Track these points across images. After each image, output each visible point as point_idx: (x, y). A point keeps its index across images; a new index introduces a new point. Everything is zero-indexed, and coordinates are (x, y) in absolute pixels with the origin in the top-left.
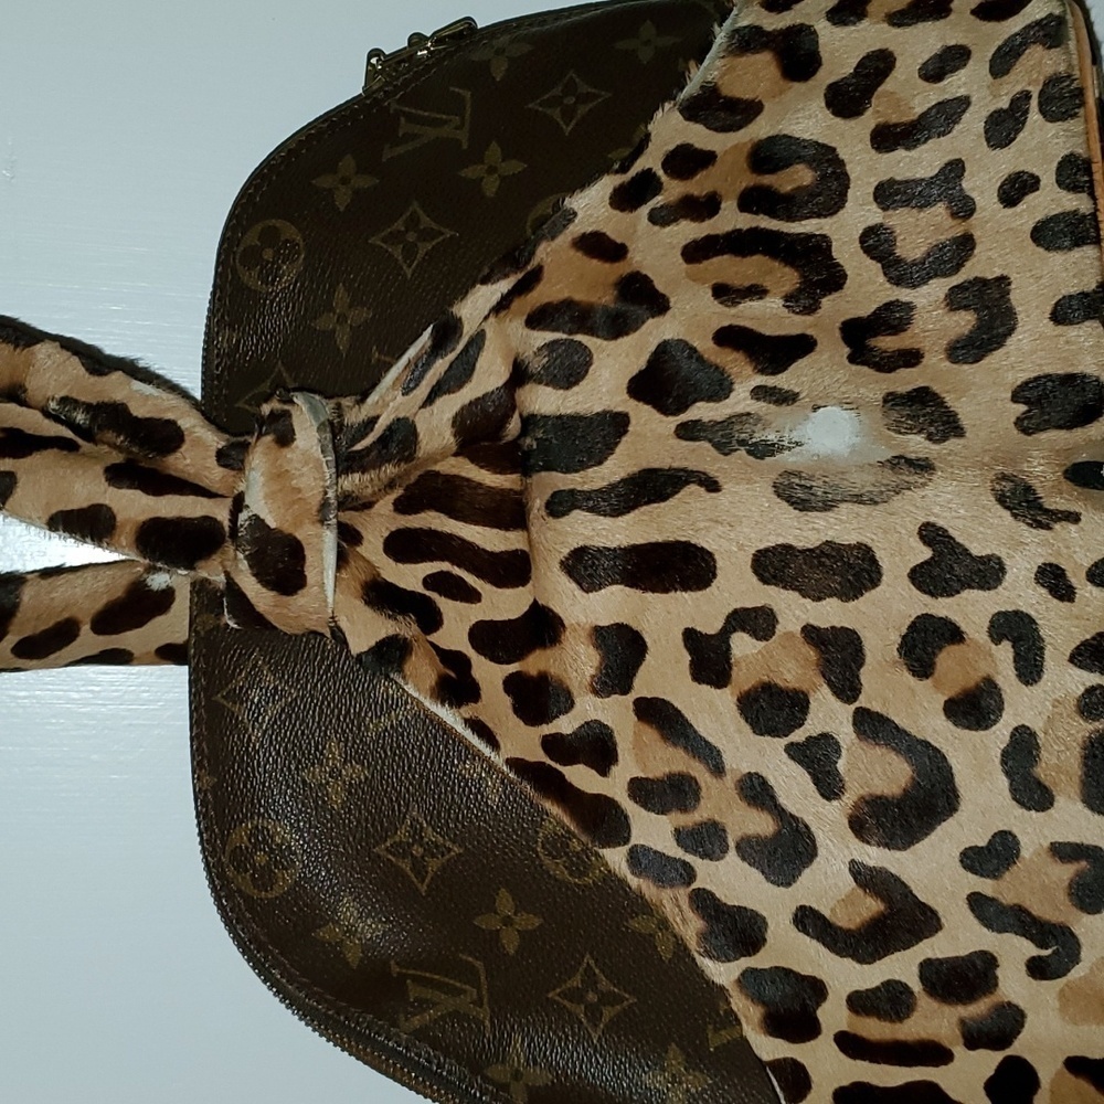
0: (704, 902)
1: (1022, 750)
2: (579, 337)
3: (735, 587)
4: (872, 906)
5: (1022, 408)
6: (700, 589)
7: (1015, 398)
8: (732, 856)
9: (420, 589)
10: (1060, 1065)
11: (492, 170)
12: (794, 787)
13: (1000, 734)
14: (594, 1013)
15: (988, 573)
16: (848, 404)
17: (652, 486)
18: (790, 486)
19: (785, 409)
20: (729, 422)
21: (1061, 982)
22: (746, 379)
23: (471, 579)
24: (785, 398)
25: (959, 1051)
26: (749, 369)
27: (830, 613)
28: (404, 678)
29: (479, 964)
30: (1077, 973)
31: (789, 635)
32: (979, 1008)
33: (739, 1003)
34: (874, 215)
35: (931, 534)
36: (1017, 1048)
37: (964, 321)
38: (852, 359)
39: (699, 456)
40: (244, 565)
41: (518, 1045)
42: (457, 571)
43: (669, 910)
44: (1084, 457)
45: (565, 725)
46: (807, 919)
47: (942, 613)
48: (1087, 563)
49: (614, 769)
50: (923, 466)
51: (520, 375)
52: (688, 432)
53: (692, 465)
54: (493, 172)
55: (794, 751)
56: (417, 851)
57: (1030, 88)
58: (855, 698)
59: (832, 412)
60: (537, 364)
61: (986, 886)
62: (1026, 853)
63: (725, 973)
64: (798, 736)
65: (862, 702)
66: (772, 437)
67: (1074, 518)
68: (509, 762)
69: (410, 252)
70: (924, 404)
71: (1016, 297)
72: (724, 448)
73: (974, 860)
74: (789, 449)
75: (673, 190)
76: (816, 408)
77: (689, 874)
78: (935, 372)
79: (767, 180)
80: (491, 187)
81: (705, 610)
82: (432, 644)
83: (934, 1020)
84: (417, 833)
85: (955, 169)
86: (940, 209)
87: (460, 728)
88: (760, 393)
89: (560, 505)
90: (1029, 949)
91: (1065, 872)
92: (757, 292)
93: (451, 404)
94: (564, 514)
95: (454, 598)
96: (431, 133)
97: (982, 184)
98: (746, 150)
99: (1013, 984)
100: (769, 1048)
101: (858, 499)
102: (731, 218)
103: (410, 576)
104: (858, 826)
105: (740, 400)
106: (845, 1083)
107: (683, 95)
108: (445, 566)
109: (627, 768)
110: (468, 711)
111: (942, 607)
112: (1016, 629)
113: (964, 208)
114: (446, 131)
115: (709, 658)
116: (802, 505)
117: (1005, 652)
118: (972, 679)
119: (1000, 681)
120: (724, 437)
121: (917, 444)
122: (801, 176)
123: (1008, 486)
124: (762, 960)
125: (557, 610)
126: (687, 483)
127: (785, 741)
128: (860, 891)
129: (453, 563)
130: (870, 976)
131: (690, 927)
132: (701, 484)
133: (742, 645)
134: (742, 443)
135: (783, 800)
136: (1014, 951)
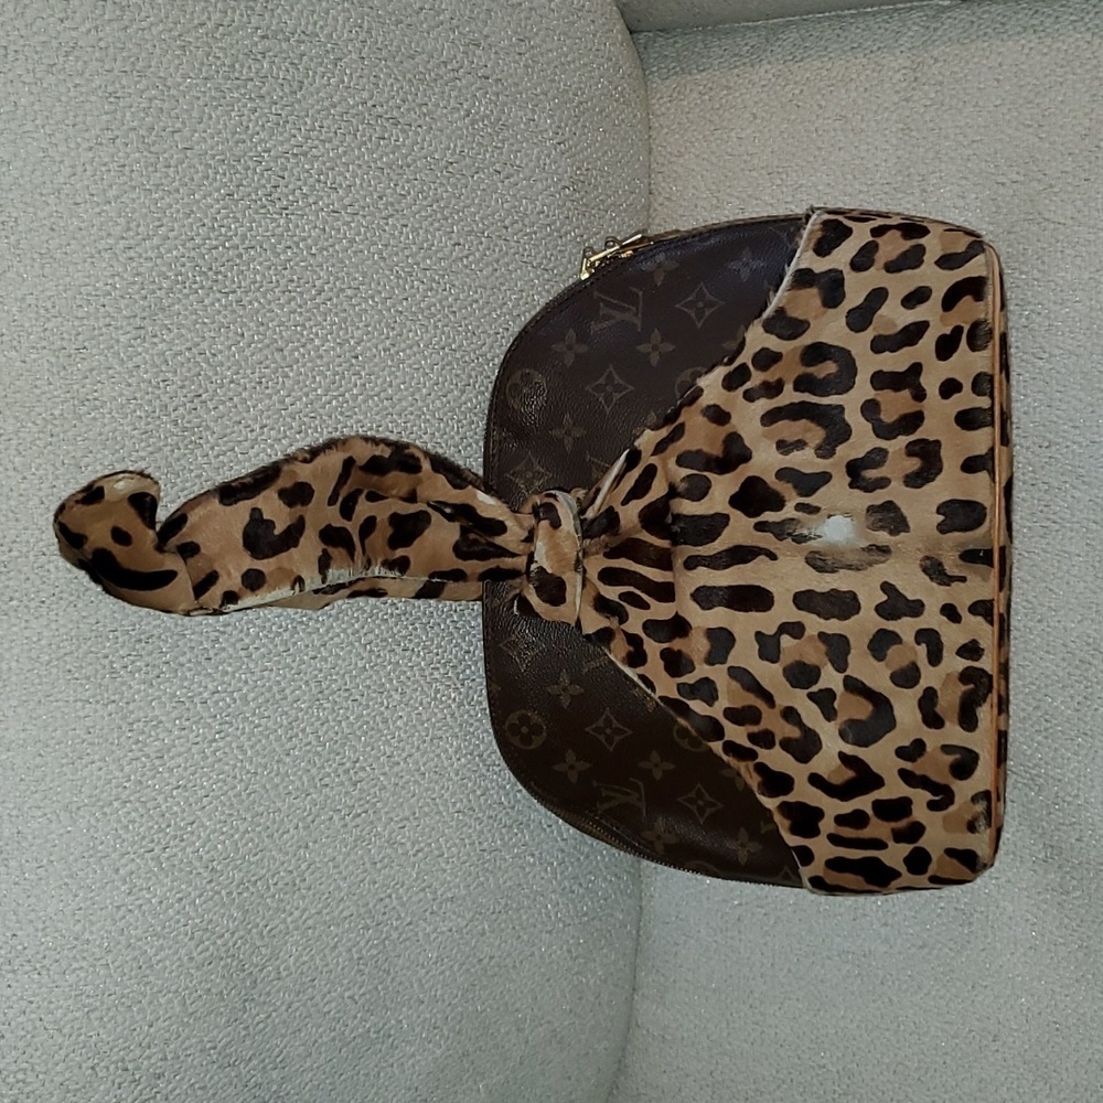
0: (762, 769)
1: (929, 698)
2: (705, 473)
3: (784, 611)
4: (850, 774)
5: (941, 518)
6: (764, 611)
7: (938, 512)
8: (777, 747)
9: (617, 600)
10: (942, 852)
11: (655, 348)
12: (811, 714)
13: (918, 691)
14: (701, 810)
15: (916, 608)
16: (847, 514)
17: (741, 555)
18: (815, 559)
19: (814, 517)
20: (783, 522)
21: (944, 812)
22: (793, 499)
23: (645, 597)
24: (814, 510)
25: (891, 843)
26: (794, 494)
27: (833, 626)
28: (610, 651)
29: (640, 783)
30: (952, 809)
31: (811, 637)
32: (903, 823)
33: (777, 818)
34: (871, 393)
35: (887, 587)
36: (921, 843)
37: (914, 464)
38: (851, 486)
39: (766, 540)
40: (533, 591)
41: (660, 823)
42: (638, 592)
43: (743, 771)
44: (971, 547)
45: (689, 679)
46: (816, 780)
47: (891, 628)
48: (969, 603)
49: (717, 703)
50: (884, 551)
51: (673, 492)
52: (760, 527)
53: (762, 545)
54: (655, 349)
55: (811, 696)
56: (608, 731)
57: (962, 324)
58: (844, 671)
59: (838, 519)
60: (682, 487)
61: (908, 765)
62: (928, 749)
63: (770, 803)
64: (814, 689)
65: (848, 672)
66: (805, 532)
67: (963, 579)
68: (660, 698)
69: (608, 398)
70: (889, 511)
71: (943, 453)
72: (780, 537)
73: (901, 752)
74: (814, 539)
75: (757, 378)
76: (829, 516)
77: (754, 755)
78: (897, 492)
79: (810, 370)
80: (655, 359)
81: (767, 622)
82: (623, 631)
83: (878, 829)
84: (608, 722)
85: (916, 369)
86: (906, 393)
87: (636, 679)
88: (799, 507)
89: (692, 563)
90: (928, 796)
91: (950, 759)
92: (800, 444)
93: (638, 505)
94: (694, 568)
95: (635, 606)
96: (618, 316)
97: (931, 382)
98: (799, 352)
99: (920, 813)
100: (792, 840)
101: (849, 567)
102: (790, 396)
103: (612, 593)
104: (843, 735)
105: (789, 511)
106: (831, 857)
107: (765, 315)
108: (631, 589)
109: (723, 702)
110: (640, 670)
111: (891, 625)
112: (929, 638)
113: (920, 395)
114: (627, 316)
115: (768, 647)
116: (820, 570)
117: (922, 650)
118: (905, 663)
119: (919, 664)
120: (780, 530)
121: (883, 537)
122: (829, 368)
123: (928, 562)
124: (790, 798)
125: (688, 619)
126: (760, 554)
127: (806, 691)
128: (843, 767)
129: (636, 587)
130: (847, 807)
131: (754, 781)
132: (767, 556)
133: (786, 640)
134: (789, 534)
135: (805, 721)
136: (921, 797)
